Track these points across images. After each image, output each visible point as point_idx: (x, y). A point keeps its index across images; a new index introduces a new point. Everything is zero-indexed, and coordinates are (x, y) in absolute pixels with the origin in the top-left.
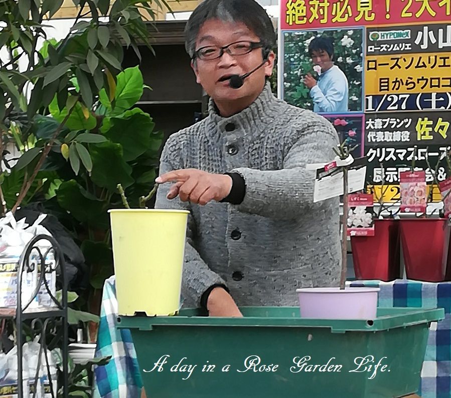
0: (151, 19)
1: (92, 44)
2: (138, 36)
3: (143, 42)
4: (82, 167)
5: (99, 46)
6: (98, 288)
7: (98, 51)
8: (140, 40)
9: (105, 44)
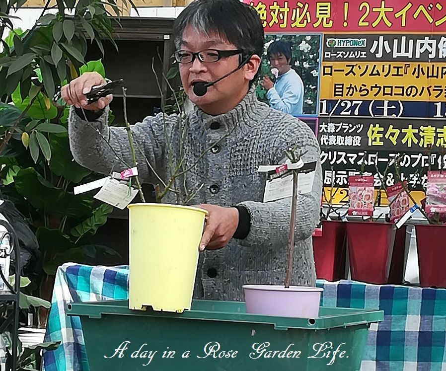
0: (114, 14)
1: (57, 37)
2: (101, 31)
3: (106, 36)
4: (41, 156)
5: (64, 39)
6: (50, 274)
7: (62, 44)
8: (103, 34)
9: (69, 38)
